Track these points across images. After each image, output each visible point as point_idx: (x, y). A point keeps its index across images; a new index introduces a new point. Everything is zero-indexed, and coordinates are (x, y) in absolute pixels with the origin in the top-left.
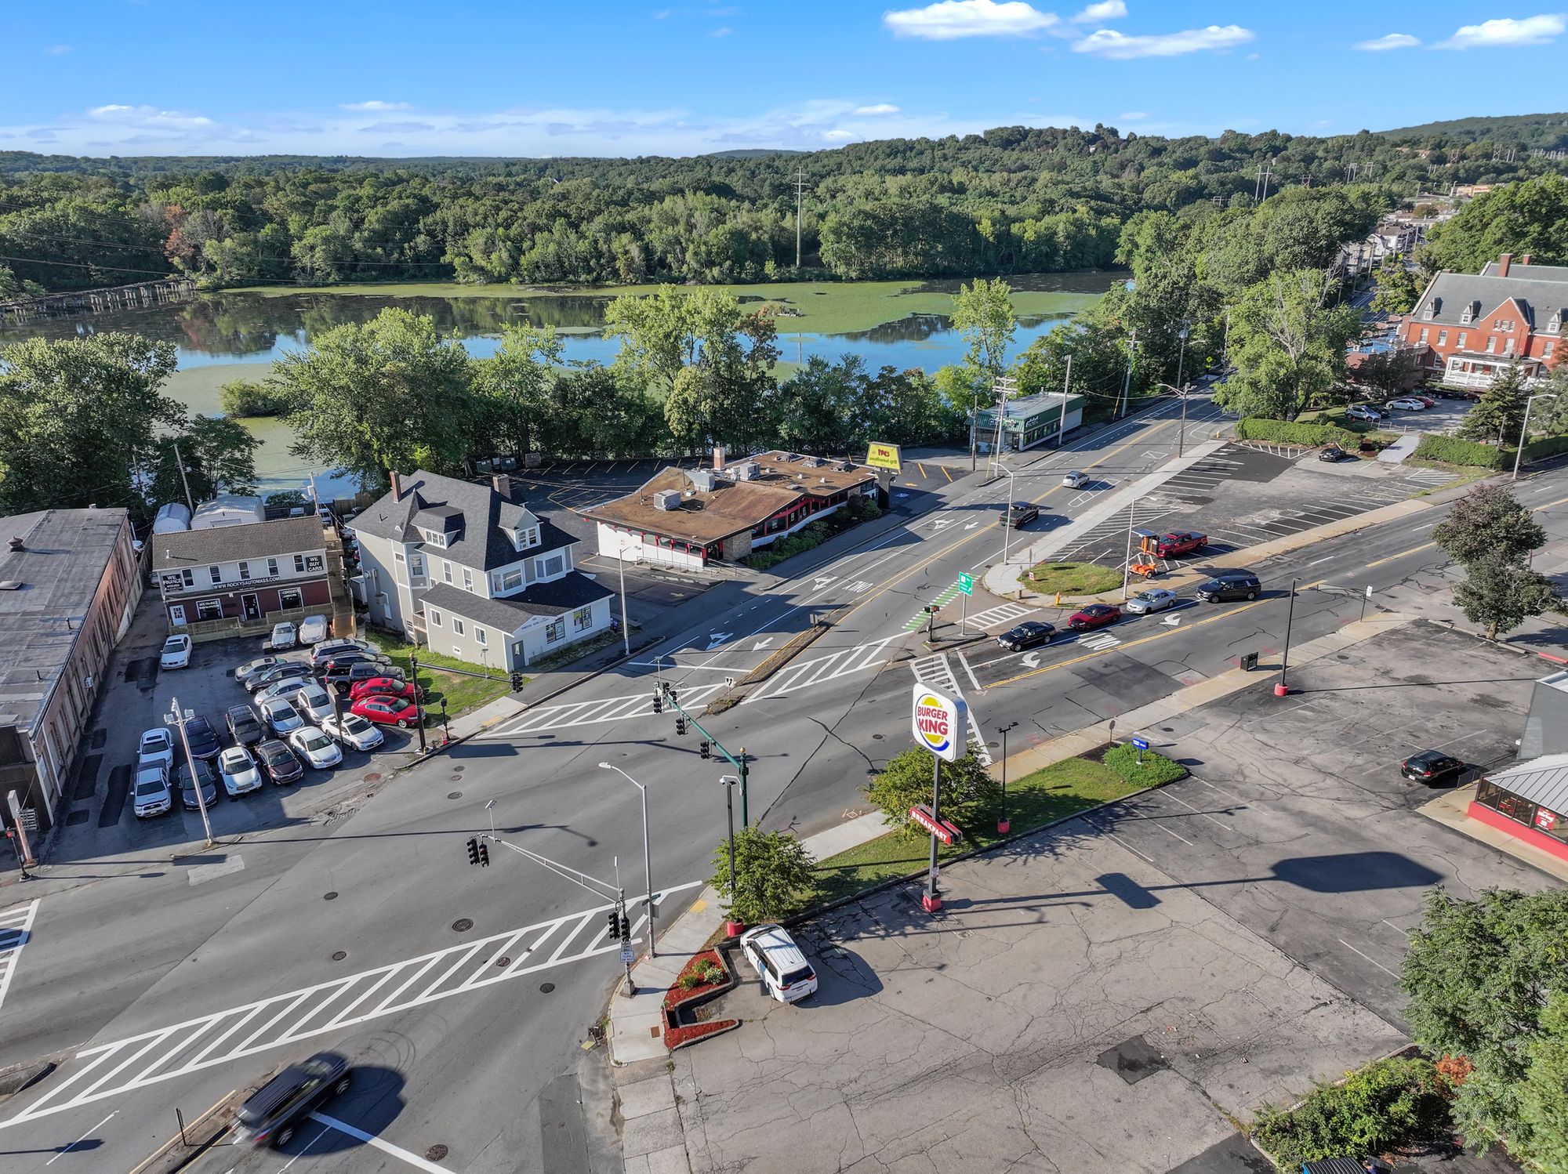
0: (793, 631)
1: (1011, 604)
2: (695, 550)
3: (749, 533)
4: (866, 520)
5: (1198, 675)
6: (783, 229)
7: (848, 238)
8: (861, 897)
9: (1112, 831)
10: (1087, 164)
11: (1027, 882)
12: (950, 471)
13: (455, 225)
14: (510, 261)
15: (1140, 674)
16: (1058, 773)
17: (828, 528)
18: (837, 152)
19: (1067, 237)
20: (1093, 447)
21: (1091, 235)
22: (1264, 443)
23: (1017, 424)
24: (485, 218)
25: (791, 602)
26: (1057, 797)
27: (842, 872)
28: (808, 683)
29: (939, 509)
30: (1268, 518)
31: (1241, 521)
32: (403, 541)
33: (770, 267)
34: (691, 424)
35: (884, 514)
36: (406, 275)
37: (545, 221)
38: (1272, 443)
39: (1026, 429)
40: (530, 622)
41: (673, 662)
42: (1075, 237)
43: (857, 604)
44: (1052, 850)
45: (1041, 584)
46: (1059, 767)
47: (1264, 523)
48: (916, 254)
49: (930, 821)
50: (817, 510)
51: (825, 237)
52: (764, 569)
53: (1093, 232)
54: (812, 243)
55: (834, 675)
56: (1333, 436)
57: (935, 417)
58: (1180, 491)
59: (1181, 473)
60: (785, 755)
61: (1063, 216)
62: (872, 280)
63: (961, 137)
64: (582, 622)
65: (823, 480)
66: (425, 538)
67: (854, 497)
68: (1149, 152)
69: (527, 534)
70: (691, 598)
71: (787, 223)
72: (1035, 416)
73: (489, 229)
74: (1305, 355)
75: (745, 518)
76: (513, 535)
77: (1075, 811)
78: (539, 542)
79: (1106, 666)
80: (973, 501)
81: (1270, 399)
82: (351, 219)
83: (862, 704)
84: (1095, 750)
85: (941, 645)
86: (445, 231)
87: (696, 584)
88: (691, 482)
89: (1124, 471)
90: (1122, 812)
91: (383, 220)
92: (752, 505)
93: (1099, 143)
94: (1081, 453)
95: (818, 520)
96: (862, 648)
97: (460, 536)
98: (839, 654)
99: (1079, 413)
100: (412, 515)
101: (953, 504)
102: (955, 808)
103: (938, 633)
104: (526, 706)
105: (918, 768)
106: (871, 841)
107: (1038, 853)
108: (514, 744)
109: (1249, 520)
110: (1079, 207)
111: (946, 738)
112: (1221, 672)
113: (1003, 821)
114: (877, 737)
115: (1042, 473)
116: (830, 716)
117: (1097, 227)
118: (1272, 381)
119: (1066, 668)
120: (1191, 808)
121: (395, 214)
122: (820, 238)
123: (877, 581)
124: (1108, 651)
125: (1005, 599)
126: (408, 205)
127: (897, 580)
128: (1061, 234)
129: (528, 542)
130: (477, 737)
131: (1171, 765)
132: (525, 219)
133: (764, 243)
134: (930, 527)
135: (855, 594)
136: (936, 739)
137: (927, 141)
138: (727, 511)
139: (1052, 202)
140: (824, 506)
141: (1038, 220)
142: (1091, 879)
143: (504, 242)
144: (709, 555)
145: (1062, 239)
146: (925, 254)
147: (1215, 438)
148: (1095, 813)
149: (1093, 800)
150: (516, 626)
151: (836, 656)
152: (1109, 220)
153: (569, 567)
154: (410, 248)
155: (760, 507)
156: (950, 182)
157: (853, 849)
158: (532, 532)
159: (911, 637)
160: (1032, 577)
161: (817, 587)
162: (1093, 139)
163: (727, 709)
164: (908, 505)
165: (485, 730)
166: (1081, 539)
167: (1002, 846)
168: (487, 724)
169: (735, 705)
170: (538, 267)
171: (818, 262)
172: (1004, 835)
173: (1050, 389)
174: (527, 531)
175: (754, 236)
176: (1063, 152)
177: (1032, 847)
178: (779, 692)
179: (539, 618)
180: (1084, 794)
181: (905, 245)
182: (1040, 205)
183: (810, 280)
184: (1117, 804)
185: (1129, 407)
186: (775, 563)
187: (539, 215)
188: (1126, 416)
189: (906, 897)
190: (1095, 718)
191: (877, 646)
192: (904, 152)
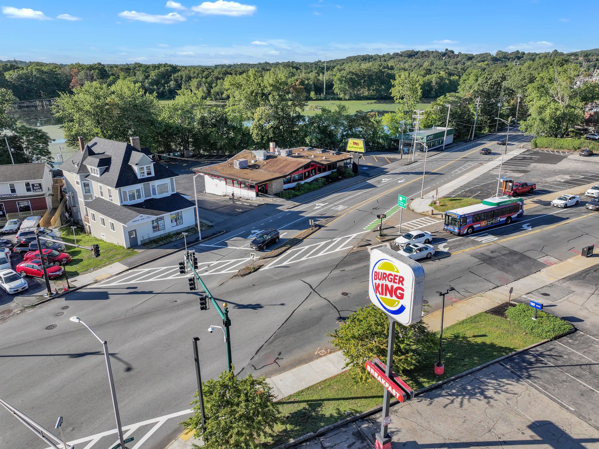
0: (300, 229)
1: (427, 217)
2: (251, 187)
3: (282, 180)
4: (345, 178)
5: (553, 260)
6: (318, 80)
7: (345, 82)
8: (323, 434)
9: (529, 377)
10: (442, 63)
11: (465, 425)
12: (390, 159)
13: (186, 77)
14: (207, 91)
15: (516, 258)
16: (473, 325)
17: (326, 181)
18: (343, 60)
19: (437, 84)
20: (460, 151)
21: (446, 83)
22: (547, 149)
23: (423, 138)
24: (198, 75)
25: (302, 214)
26: (478, 345)
27: (310, 405)
28: (304, 259)
29: (384, 174)
30: (564, 179)
31: (549, 180)
32: (78, 173)
33: (312, 94)
34: (263, 137)
35: (355, 175)
36: (166, 97)
37: (222, 76)
38: (552, 149)
39: (427, 141)
40: (138, 218)
41: (226, 245)
42: (440, 84)
43: (337, 216)
44: (482, 393)
45: (444, 207)
46: (474, 319)
47: (563, 181)
48: (373, 90)
49: (384, 377)
50: (320, 172)
51: (336, 82)
52: (289, 199)
53: (447, 82)
54: (330, 86)
55: (321, 254)
56: (585, 145)
57: (382, 138)
58: (510, 168)
59: (508, 160)
60: (283, 304)
61: (435, 75)
62: (355, 100)
63: (391, 54)
64: (176, 221)
65: (324, 158)
66: (90, 172)
67: (340, 166)
68: (467, 59)
69: (145, 168)
70: (246, 212)
71: (320, 77)
72: (432, 135)
73: (199, 79)
74: (569, 106)
75: (280, 172)
76: (136, 168)
77: (493, 357)
78: (153, 174)
79: (492, 252)
80: (401, 171)
81: (550, 128)
82: (144, 75)
83: (336, 272)
84: (498, 307)
85: (387, 238)
86: (181, 80)
87: (251, 205)
88: (255, 156)
89: (478, 160)
90: (533, 360)
91: (157, 75)
92: (285, 166)
93: (446, 55)
94: (455, 153)
95: (322, 177)
96: (339, 239)
97: (107, 170)
98: (325, 242)
99: (452, 137)
100: (84, 158)
101: (392, 172)
102: (403, 357)
103: (385, 232)
104: (128, 268)
105: (373, 323)
106: (335, 377)
107: (472, 395)
108: (110, 292)
109: (553, 180)
110: (441, 72)
111: (402, 302)
112: (569, 257)
113: (439, 365)
114: (345, 294)
115: (436, 160)
116: (314, 279)
117: (449, 80)
118: (552, 118)
119: (467, 253)
120: (588, 359)
121: (162, 73)
122: (334, 82)
123: (349, 205)
124: (491, 243)
125: (423, 215)
126: (168, 69)
127: (362, 205)
128: (434, 82)
129: (146, 174)
130: (88, 287)
131: (559, 322)
132: (214, 75)
133: (311, 85)
134: (379, 182)
135: (338, 211)
136: (392, 303)
137: (378, 55)
138: (271, 169)
139: (430, 70)
140: (324, 170)
141: (424, 77)
142: (524, 427)
143: (205, 84)
144: (259, 191)
145: (434, 84)
146: (377, 90)
147: (520, 148)
148: (510, 359)
149: (506, 348)
150: (129, 220)
151: (323, 243)
152: (454, 77)
153: (173, 190)
154: (168, 86)
155: (289, 167)
156: (388, 65)
157: (320, 383)
158: (148, 168)
159: (368, 234)
160: (438, 204)
161: (317, 208)
162: (444, 55)
163: (250, 273)
164: (368, 172)
165: (96, 282)
166: (462, 188)
167: (439, 387)
168: (98, 278)
169: (255, 271)
170: (218, 94)
171: (333, 93)
172: (440, 378)
173: (438, 126)
174: (145, 167)
175: (306, 82)
176: (432, 58)
177: (465, 389)
178: (285, 263)
179: (145, 216)
180: (499, 343)
181: (369, 86)
182: (425, 71)
183: (329, 100)
184: (526, 352)
185: (475, 136)
186: (296, 196)
187: (219, 74)
188: (473, 140)
189: (360, 436)
190: (491, 286)
191: (349, 238)
192: (369, 59)
